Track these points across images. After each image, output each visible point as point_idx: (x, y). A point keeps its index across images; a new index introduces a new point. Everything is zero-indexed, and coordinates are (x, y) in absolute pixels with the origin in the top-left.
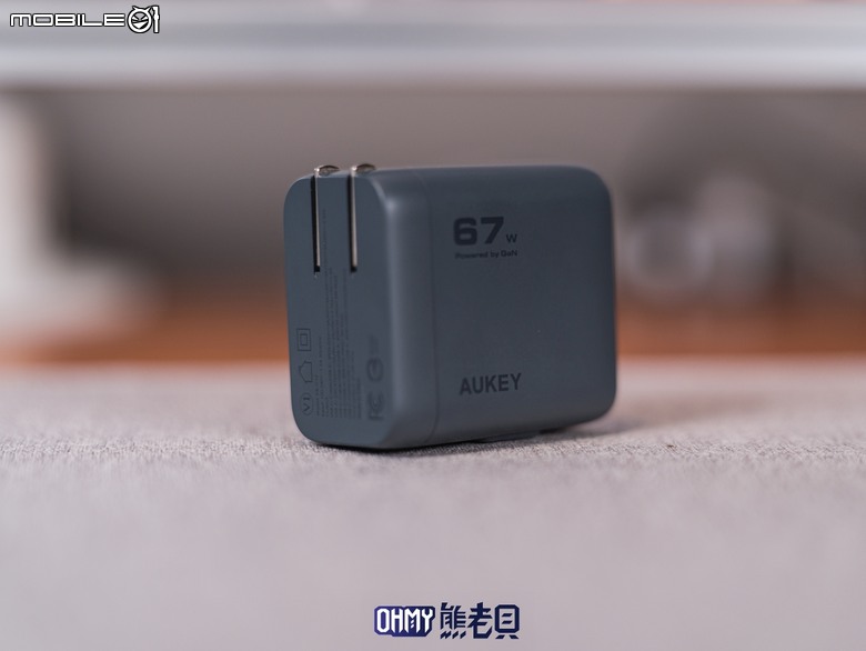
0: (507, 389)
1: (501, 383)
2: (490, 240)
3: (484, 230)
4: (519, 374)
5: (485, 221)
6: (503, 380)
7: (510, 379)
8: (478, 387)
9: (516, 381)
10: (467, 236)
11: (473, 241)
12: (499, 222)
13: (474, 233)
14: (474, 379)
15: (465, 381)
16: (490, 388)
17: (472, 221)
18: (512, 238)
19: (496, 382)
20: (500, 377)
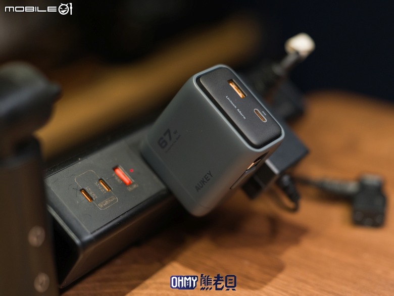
0: (209, 179)
1: (206, 179)
2: (170, 139)
3: (167, 138)
4: (210, 172)
5: (165, 134)
6: (206, 177)
7: (208, 175)
8: (201, 185)
9: (210, 174)
10: (164, 144)
11: (166, 144)
12: (168, 131)
13: (164, 141)
14: (198, 184)
15: (196, 187)
16: (205, 183)
17: (162, 138)
18: (176, 132)
19: (205, 180)
20: (205, 177)
